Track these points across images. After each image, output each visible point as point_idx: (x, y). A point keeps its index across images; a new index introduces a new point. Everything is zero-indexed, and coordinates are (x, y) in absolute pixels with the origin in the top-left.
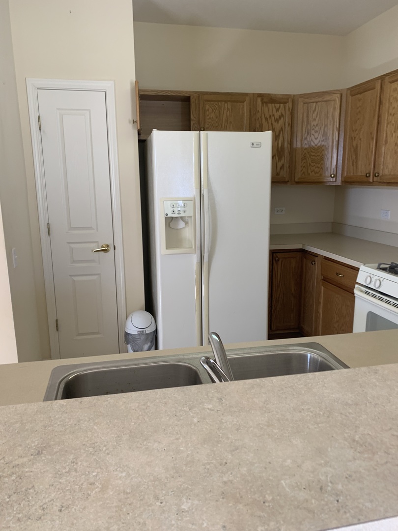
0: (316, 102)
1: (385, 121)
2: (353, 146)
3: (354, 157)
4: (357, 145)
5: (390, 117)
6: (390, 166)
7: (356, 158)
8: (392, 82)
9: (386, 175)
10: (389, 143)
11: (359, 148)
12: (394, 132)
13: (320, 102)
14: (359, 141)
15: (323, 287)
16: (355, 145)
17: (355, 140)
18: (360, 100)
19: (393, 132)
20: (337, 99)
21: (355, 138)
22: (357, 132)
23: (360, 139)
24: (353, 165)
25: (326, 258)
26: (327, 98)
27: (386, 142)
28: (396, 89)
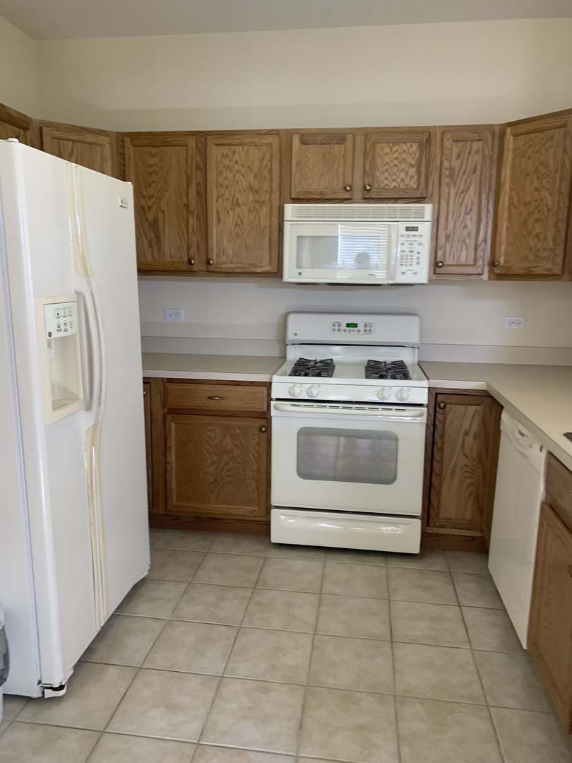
0: (74, 141)
1: (213, 193)
2: (147, 220)
3: (152, 235)
4: (156, 220)
5: (222, 190)
6: (230, 252)
7: (157, 236)
8: (218, 145)
9: (224, 263)
10: (222, 221)
11: (161, 220)
12: (232, 209)
13: (79, 142)
14: (160, 214)
16: (150, 216)
17: (149, 210)
18: (153, 156)
19: (229, 208)
20: (106, 144)
21: (150, 208)
22: (153, 200)
23: (163, 211)
24: (150, 246)
26: (90, 138)
27: (219, 220)
28: (227, 155)
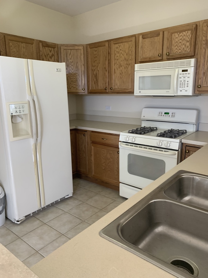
0: (71, 49)
1: (113, 62)
2: (94, 74)
3: (95, 80)
4: (96, 74)
5: (116, 61)
6: (118, 84)
7: (97, 80)
8: (115, 44)
9: (116, 89)
10: (116, 73)
11: (98, 74)
12: (119, 68)
13: (73, 49)
14: (98, 72)
15: (93, 147)
16: (95, 73)
17: (94, 71)
18: (96, 51)
19: (118, 68)
20: (82, 49)
21: (95, 70)
22: (96, 67)
23: (98, 71)
24: (95, 84)
25: (93, 132)
26: (76, 48)
27: (115, 73)
28: (118, 47)
